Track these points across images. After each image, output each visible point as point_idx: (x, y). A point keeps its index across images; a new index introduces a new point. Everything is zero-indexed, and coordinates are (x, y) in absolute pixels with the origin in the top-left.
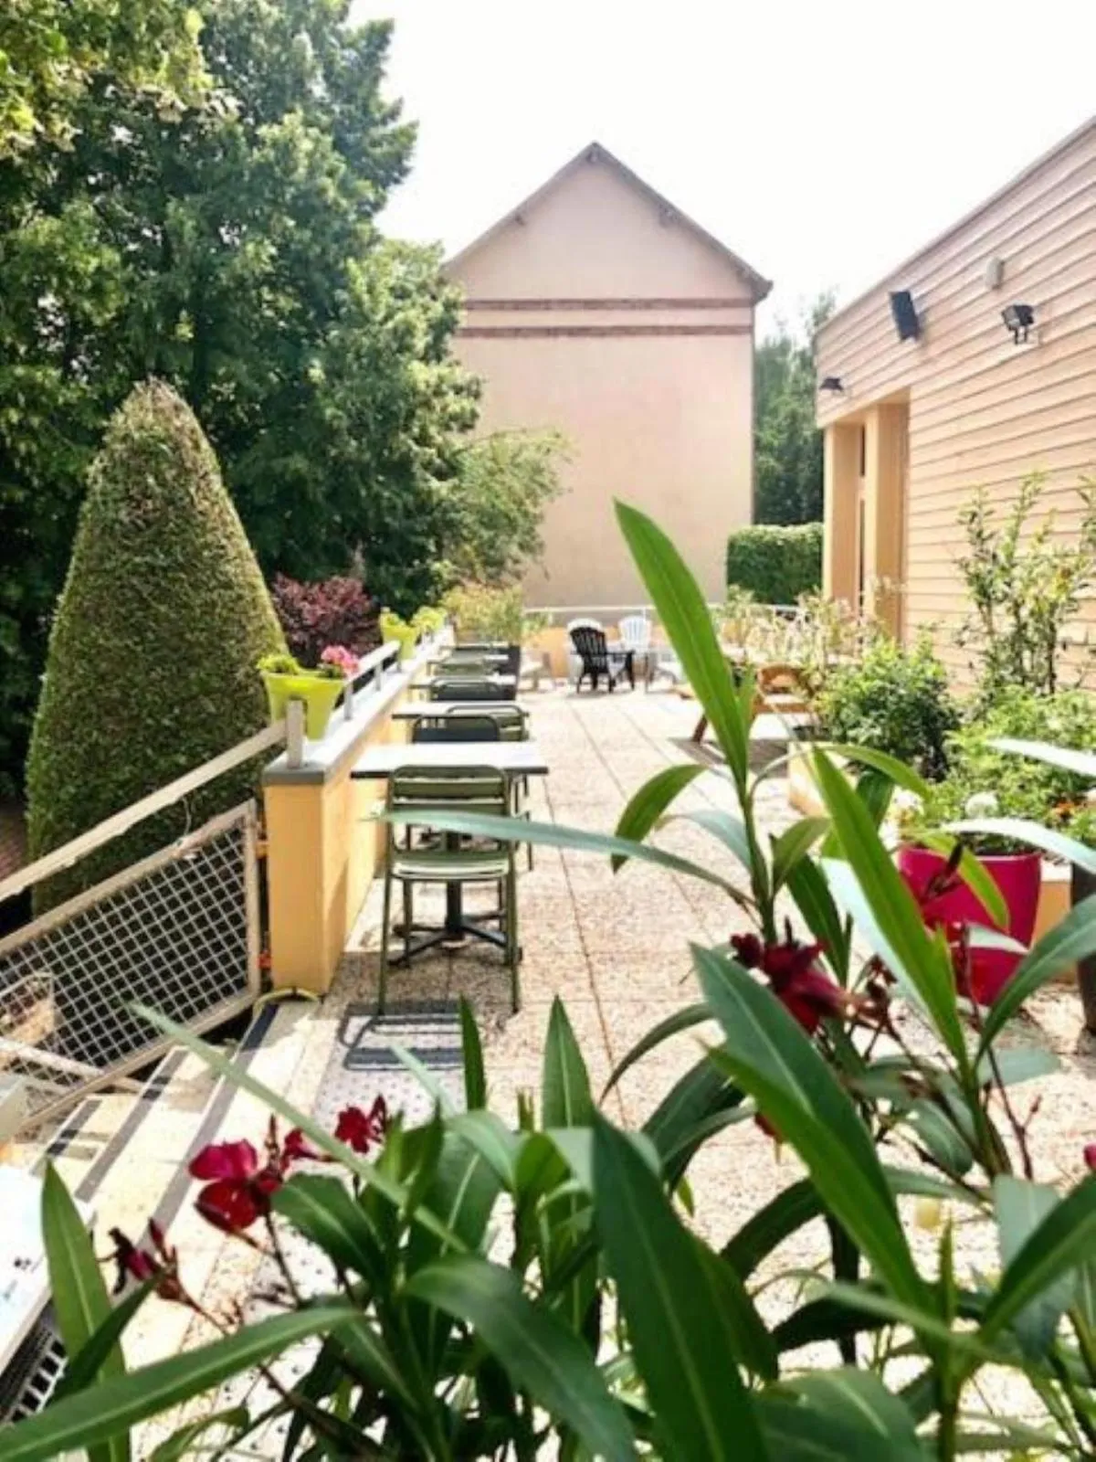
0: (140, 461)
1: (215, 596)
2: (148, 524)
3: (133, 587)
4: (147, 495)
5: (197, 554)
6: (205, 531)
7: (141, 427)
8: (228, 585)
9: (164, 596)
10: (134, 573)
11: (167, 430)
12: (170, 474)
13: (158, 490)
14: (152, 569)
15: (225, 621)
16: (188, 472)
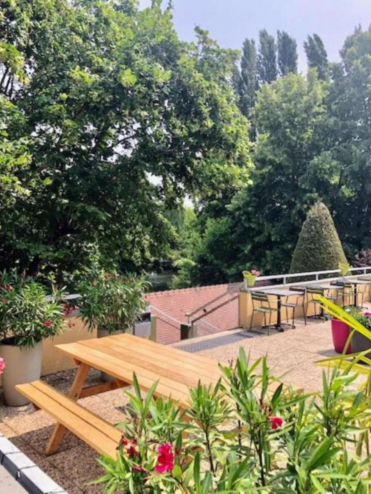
0: (312, 223)
1: (325, 256)
2: (311, 238)
3: (306, 253)
4: (312, 230)
5: (322, 245)
6: (325, 239)
7: (313, 214)
8: (330, 253)
9: (313, 255)
10: (307, 250)
11: (319, 214)
12: (318, 226)
13: (315, 230)
14: (311, 249)
15: (327, 262)
16: (323, 225)
